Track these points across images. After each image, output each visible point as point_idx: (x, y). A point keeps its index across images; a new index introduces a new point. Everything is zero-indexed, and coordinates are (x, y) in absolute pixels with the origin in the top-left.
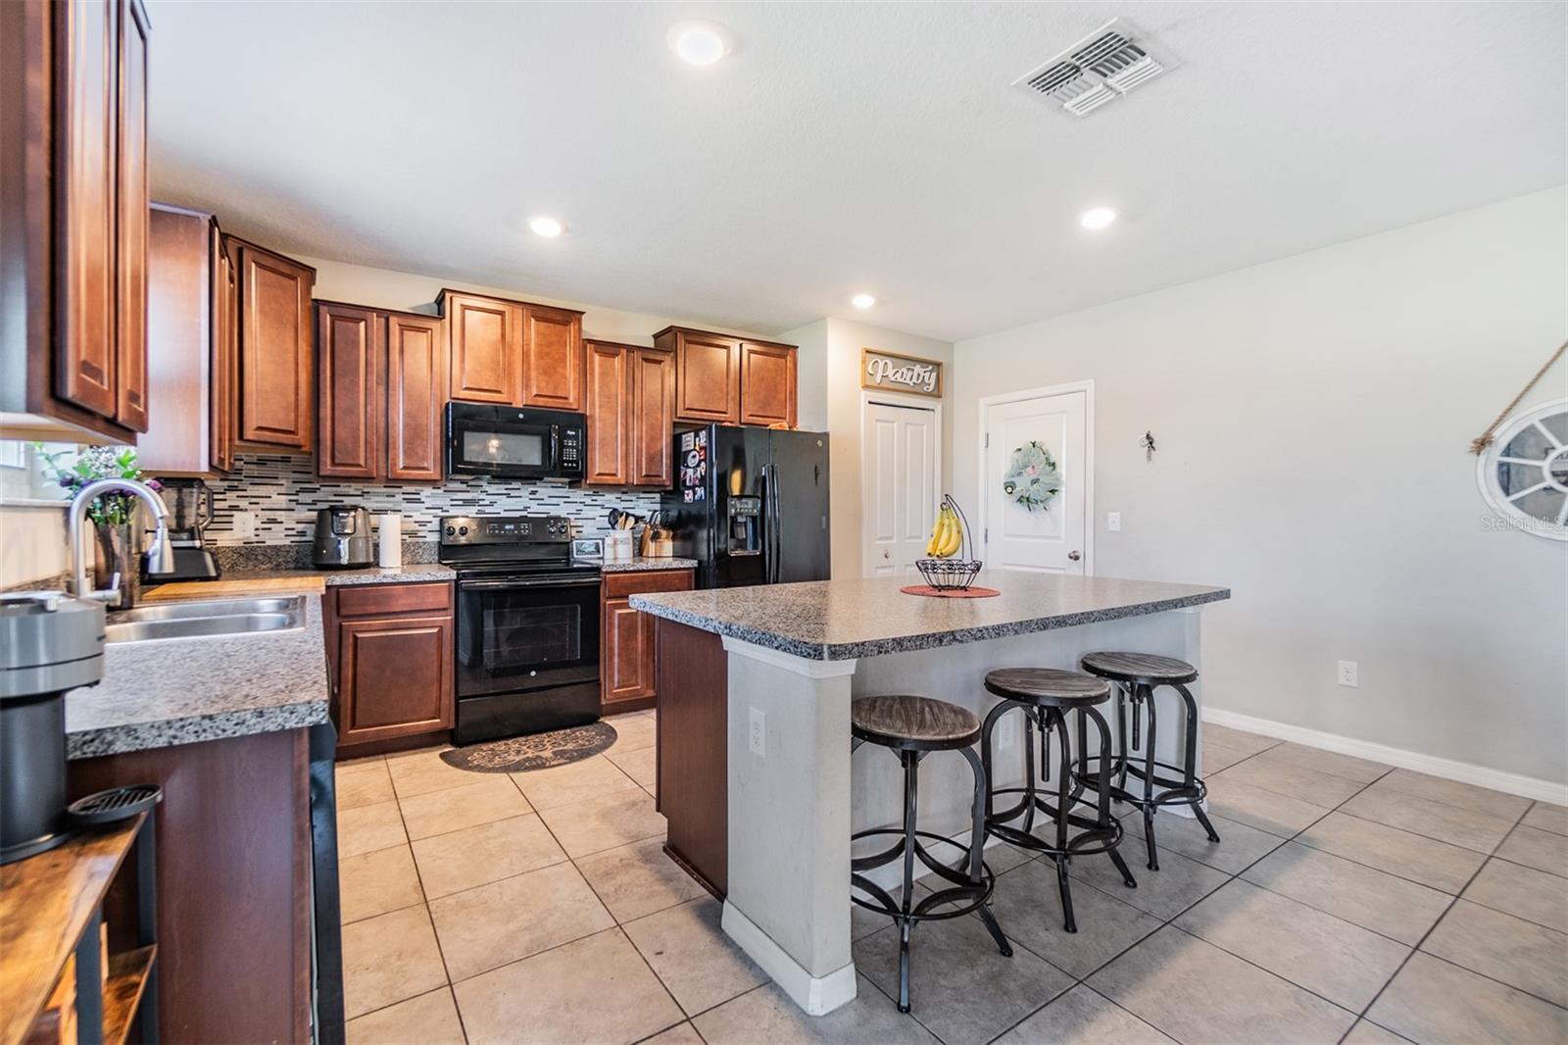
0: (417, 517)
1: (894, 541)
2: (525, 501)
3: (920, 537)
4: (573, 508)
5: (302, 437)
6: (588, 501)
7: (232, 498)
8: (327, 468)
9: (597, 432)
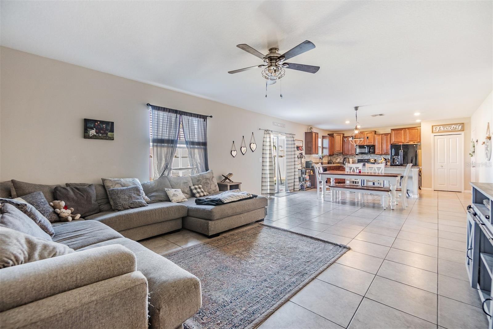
0: (355, 159)
1: (445, 164)
2: (370, 157)
3: (457, 163)
4: (377, 158)
5: (341, 151)
6: (379, 156)
7: (337, 157)
8: (344, 154)
9: (377, 147)
